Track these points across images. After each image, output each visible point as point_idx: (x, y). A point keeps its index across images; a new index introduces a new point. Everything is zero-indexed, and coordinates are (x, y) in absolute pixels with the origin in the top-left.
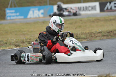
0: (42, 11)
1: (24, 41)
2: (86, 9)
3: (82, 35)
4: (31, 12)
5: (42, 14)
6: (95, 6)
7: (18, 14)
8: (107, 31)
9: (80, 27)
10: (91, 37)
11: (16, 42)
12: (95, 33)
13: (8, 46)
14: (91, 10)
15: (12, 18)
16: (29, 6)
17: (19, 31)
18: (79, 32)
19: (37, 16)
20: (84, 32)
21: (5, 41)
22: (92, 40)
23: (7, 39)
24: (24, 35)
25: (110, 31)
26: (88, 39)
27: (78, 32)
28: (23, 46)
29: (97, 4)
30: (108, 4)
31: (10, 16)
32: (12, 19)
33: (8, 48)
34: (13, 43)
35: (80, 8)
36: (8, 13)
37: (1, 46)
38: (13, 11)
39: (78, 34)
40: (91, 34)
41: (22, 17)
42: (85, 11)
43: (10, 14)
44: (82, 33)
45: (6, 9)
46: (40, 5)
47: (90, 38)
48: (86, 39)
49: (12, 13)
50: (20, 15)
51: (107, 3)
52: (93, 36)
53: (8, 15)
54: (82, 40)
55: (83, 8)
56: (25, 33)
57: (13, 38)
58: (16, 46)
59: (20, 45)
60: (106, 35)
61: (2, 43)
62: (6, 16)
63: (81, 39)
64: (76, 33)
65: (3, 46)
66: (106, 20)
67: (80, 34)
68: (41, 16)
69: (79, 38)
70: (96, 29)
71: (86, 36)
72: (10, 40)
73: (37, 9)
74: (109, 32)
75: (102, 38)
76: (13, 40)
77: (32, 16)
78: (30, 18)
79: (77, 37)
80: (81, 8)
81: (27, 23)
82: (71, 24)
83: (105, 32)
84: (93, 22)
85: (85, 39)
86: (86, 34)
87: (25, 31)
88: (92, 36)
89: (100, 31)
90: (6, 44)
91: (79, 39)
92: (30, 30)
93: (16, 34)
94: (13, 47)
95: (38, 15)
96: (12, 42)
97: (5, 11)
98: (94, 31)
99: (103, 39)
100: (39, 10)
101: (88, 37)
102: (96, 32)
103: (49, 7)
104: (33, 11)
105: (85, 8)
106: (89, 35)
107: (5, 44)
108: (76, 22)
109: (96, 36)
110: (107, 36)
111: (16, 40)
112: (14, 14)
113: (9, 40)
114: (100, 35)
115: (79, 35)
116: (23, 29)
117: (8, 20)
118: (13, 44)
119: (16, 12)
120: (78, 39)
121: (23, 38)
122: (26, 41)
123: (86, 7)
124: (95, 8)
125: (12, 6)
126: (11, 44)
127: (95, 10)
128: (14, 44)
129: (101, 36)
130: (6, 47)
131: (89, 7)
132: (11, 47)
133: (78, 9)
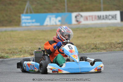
0: (59, 18)
2: (107, 17)
3: (101, 45)
4: (48, 19)
5: (59, 21)
6: (116, 15)
7: (34, 21)
9: (99, 36)
11: (32, 50)
12: (115, 43)
13: (22, 54)
14: (112, 19)
15: (27, 24)
16: (45, 12)
17: (35, 39)
18: (98, 42)
19: (54, 24)
20: (104, 42)
21: (20, 49)
22: (112, 51)
23: (21, 47)
24: (40, 43)
26: (108, 50)
27: (97, 42)
29: (118, 13)
31: (25, 23)
32: (28, 26)
33: (22, 56)
34: (28, 51)
35: (99, 16)
36: (23, 19)
37: (15, 54)
38: (29, 17)
39: (97, 44)
40: (111, 45)
41: (38, 24)
42: (105, 19)
43: (26, 21)
44: (101, 43)
45: (21, 15)
46: (58, 12)
48: (106, 49)
49: (28, 19)
50: (36, 22)
52: (113, 46)
53: (23, 21)
54: (101, 50)
55: (103, 16)
56: (41, 41)
58: (31, 54)
61: (17, 51)
62: (21, 23)
63: (100, 49)
64: (95, 43)
65: (17, 54)
67: (99, 44)
68: (59, 23)
69: (98, 49)
70: (116, 39)
71: (106, 46)
72: (25, 48)
73: (54, 16)
76: (29, 48)
77: (49, 24)
78: (47, 25)
79: (95, 47)
80: (101, 16)
81: (43, 31)
82: (90, 33)
84: (113, 31)
85: (104, 49)
86: (105, 44)
88: (111, 47)
89: (121, 41)
90: (21, 52)
91: (98, 50)
92: (46, 38)
93: (31, 42)
94: (28, 55)
95: (55, 22)
96: (27, 50)
97: (20, 17)
98: (114, 41)
100: (56, 17)
101: (108, 48)
102: (116, 42)
103: (66, 14)
104: (50, 18)
105: (105, 17)
106: (109, 45)
107: (20, 52)
108: (95, 32)
109: (116, 46)
111: (31, 48)
112: (29, 21)
113: (24, 48)
114: (120, 46)
115: (98, 45)
116: (39, 36)
117: (23, 26)
118: (28, 52)
119: (31, 19)
120: (97, 49)
121: (38, 46)
123: (106, 16)
124: (116, 17)
126: (25, 52)
127: (116, 19)
129: (121, 47)
131: (110, 15)
132: (26, 56)
133: (97, 18)
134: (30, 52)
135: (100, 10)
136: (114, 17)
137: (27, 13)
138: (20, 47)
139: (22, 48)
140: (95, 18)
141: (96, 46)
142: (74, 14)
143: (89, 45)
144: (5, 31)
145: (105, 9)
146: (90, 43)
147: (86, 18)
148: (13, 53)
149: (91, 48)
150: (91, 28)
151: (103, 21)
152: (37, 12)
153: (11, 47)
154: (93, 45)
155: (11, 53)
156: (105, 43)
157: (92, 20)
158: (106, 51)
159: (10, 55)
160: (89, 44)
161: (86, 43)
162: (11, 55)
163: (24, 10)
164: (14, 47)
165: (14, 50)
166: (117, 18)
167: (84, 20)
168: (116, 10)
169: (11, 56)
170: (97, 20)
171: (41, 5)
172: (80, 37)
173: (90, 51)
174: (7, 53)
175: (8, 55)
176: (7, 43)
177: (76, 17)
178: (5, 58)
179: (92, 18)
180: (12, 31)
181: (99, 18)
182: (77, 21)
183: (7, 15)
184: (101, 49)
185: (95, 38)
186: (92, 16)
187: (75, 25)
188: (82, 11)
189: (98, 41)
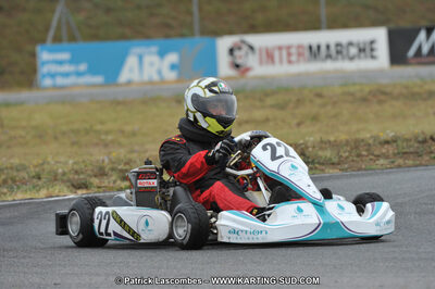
0: (173, 58)
1: (106, 170)
2: (340, 51)
3: (321, 149)
4: (132, 61)
5: (173, 67)
6: (372, 42)
7: (83, 67)
8: (416, 138)
9: (315, 118)
10: (356, 159)
11: (76, 172)
12: (371, 141)
13: (43, 187)
14: (358, 56)
15: (60, 81)
16: (123, 37)
17: (87, 132)
18: (312, 139)
19: (156, 77)
20: (332, 139)
21: (35, 166)
22: (360, 169)
23: (41, 162)
24: (106, 145)
25: (428, 137)
26: (346, 166)
27: (307, 138)
28: (99, 187)
29: (380, 35)
30: (422, 35)
31: (53, 76)
32: (63, 87)
33: (43, 193)
34: (64, 174)
35: (315, 48)
36: (44, 63)
37: (18, 188)
38: (65, 56)
39: (309, 144)
40: (357, 148)
41: (99, 79)
42: (336, 59)
43: (54, 68)
44: (322, 142)
45: (38, 48)
46: (167, 37)
47: (353, 161)
48: (339, 164)
49: (60, 63)
50: (92, 71)
51: (416, 32)
52: (364, 153)
53: (44, 69)
54: (323, 167)
55: (328, 47)
56: (110, 138)
57: (62, 158)
58: (73, 186)
59: (91, 184)
60: (412, 150)
61: (24, 174)
62: (39, 76)
63: (319, 163)
64: (302, 142)
65: (24, 187)
66: (412, 96)
67: (314, 147)
68: (171, 76)
69: (313, 162)
70: (376, 127)
71: (339, 152)
72: (52, 162)
73: (154, 49)
74: (424, 141)
75: (396, 164)
76: (66, 163)
77: (135, 77)
78: (129, 83)
80: (319, 47)
81: (117, 103)
82: (282, 107)
83: (408, 140)
84: (364, 100)
85: (333, 164)
86: (334, 145)
87: (107, 133)
88: (359, 155)
89: (392, 134)
90: (39, 178)
91: (311, 166)
92: (128, 128)
93: (73, 144)
94: (65, 189)
95: (159, 72)
96: (60, 171)
97: (33, 55)
98: (366, 135)
99: (399, 166)
100: (162, 54)
101: (347, 157)
102: (375, 138)
103: (199, 42)
104: (141, 58)
105: (333, 49)
106: (349, 149)
107: (35, 180)
108: (299, 102)
109: (376, 153)
110: (417, 154)
111: (75, 163)
112: (67, 68)
113: (48, 163)
114: (391, 152)
115: (310, 149)
116: (102, 123)
117: (45, 88)
118: (65, 178)
119: (73, 61)
121: (100, 156)
122: (113, 169)
123: (338, 45)
124: (372, 50)
125: (61, 38)
126: (55, 178)
127: (373, 57)
128: (69, 181)
129: (395, 155)
130: (38, 191)
131: (350, 44)
132: (56, 192)
133: (307, 53)
134: (71, 176)
135: (315, 26)
136: (367, 50)
137: (57, 39)
138: (35, 162)
139: (43, 164)
140: (300, 55)
141: (303, 154)
142: (224, 43)
145: (334, 24)
147: (269, 56)
148: (12, 183)
150: (288, 90)
151: (329, 65)
152: (95, 37)
153: (4, 162)
155: (5, 182)
156: (335, 141)
157: (290, 62)
158: (342, 170)
162: (5, 190)
163: (47, 29)
164: (16, 161)
165: (15, 174)
166: (375, 53)
167: (261, 63)
168: (375, 24)
169: (5, 194)
170: (309, 61)
171: (108, 10)
172: (247, 122)
177: (231, 51)
179: (289, 54)
180: (7, 105)
181: (314, 52)
182: (237, 66)
184: (323, 164)
185: (299, 125)
186: (289, 48)
187: (229, 78)
188: (254, 29)
189: (310, 136)
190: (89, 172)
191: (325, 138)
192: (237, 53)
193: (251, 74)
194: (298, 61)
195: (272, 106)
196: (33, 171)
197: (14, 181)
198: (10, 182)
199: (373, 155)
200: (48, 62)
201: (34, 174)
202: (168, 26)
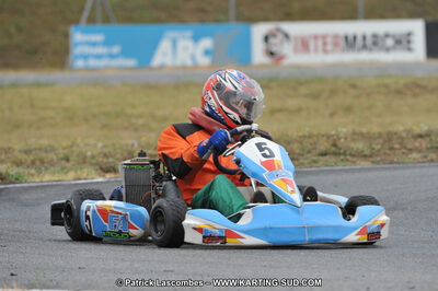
0: (207, 43)
1: (136, 153)
2: (376, 42)
3: (353, 140)
4: (165, 45)
5: (207, 52)
6: (409, 34)
7: (116, 49)
9: (348, 109)
10: (388, 151)
11: (105, 156)
12: (404, 135)
13: (71, 169)
14: (394, 48)
15: (93, 63)
16: (158, 21)
17: (118, 115)
18: (344, 130)
19: (189, 62)
20: (364, 130)
21: (64, 148)
22: (392, 162)
23: (70, 143)
24: (136, 129)
26: (378, 159)
27: (340, 129)
29: (417, 28)
31: (86, 57)
32: (94, 69)
33: (71, 175)
34: (93, 157)
35: (351, 38)
36: (77, 44)
37: (47, 169)
38: (98, 38)
39: (341, 135)
40: (390, 140)
41: (131, 62)
42: (371, 50)
43: (87, 50)
44: (354, 133)
45: (72, 29)
46: (202, 21)
47: (385, 154)
48: (371, 156)
49: (94, 44)
50: (125, 54)
52: (397, 146)
53: (77, 51)
54: (355, 159)
55: (364, 38)
56: (140, 121)
57: (92, 141)
58: (102, 169)
61: (52, 156)
62: (71, 57)
63: (351, 155)
64: (333, 132)
65: (52, 169)
67: (346, 139)
68: (204, 61)
69: (344, 154)
70: (411, 120)
71: (371, 144)
72: (82, 145)
73: (189, 33)
75: (429, 158)
76: (95, 146)
77: (169, 61)
78: (162, 67)
79: (333, 149)
80: (355, 38)
81: (149, 87)
82: (315, 96)
84: (399, 92)
85: (365, 156)
86: (368, 137)
87: (139, 116)
88: (391, 149)
89: (426, 128)
90: (68, 160)
91: (342, 157)
92: (159, 113)
93: (104, 126)
94: (93, 172)
95: (193, 57)
96: (89, 154)
97: (67, 36)
98: (399, 128)
99: (432, 161)
100: (196, 39)
101: (379, 150)
102: (408, 131)
103: (233, 29)
104: (174, 43)
105: (369, 41)
106: (381, 141)
107: (63, 162)
108: (333, 92)
109: (409, 146)
111: (105, 146)
112: (100, 50)
113: (78, 145)
114: (424, 146)
115: (342, 140)
116: (133, 106)
117: (79, 70)
118: (93, 161)
119: (107, 43)
120: (340, 154)
121: (130, 141)
123: (375, 36)
124: (409, 42)
125: (97, 19)
126: (84, 161)
127: (409, 49)
128: (98, 164)
129: (428, 149)
130: (66, 173)
131: (387, 36)
132: (85, 175)
133: (342, 42)
134: (100, 159)
135: (352, 15)
136: (403, 42)
137: (91, 20)
138: (64, 144)
139: (72, 146)
140: (336, 44)
141: (335, 145)
142: (259, 30)
143: (311, 140)
144: (14, 85)
145: (373, 14)
146: (315, 133)
147: (304, 45)
148: (40, 164)
149: (318, 151)
150: (321, 80)
151: (365, 56)
152: (129, 20)
153: (33, 142)
154: (325, 138)
155: (33, 163)
156: (368, 133)
157: (325, 51)
158: (373, 162)
159: (26, 171)
160: (310, 137)
161: (301, 134)
162: (33, 171)
163: (81, 10)
164: (45, 142)
165: (43, 155)
166: (413, 46)
167: (296, 51)
168: (412, 15)
169: (33, 175)
170: (343, 50)
172: (280, 110)
173: (315, 162)
174: (19, 164)
175: (21, 170)
176: (17, 126)
177: (266, 39)
178: (11, 183)
179: (325, 44)
180: (38, 85)
181: (350, 43)
182: (272, 54)
183: (20, 29)
184: (354, 156)
185: (332, 115)
186: (324, 37)
187: (263, 66)
188: (290, 17)
189: (343, 127)
190: (119, 156)
191: (358, 129)
192: (272, 40)
193: (286, 62)
194: (333, 51)
195: (306, 96)
196: (62, 153)
197: (42, 162)
198: (38, 163)
199: (405, 148)
200: (81, 43)
201: (62, 156)
202: (203, 11)
